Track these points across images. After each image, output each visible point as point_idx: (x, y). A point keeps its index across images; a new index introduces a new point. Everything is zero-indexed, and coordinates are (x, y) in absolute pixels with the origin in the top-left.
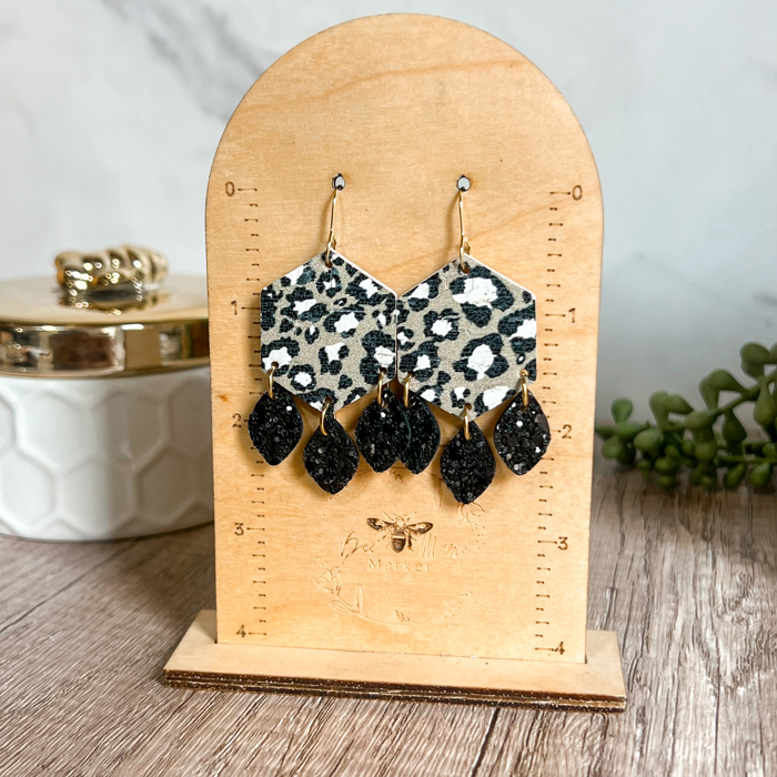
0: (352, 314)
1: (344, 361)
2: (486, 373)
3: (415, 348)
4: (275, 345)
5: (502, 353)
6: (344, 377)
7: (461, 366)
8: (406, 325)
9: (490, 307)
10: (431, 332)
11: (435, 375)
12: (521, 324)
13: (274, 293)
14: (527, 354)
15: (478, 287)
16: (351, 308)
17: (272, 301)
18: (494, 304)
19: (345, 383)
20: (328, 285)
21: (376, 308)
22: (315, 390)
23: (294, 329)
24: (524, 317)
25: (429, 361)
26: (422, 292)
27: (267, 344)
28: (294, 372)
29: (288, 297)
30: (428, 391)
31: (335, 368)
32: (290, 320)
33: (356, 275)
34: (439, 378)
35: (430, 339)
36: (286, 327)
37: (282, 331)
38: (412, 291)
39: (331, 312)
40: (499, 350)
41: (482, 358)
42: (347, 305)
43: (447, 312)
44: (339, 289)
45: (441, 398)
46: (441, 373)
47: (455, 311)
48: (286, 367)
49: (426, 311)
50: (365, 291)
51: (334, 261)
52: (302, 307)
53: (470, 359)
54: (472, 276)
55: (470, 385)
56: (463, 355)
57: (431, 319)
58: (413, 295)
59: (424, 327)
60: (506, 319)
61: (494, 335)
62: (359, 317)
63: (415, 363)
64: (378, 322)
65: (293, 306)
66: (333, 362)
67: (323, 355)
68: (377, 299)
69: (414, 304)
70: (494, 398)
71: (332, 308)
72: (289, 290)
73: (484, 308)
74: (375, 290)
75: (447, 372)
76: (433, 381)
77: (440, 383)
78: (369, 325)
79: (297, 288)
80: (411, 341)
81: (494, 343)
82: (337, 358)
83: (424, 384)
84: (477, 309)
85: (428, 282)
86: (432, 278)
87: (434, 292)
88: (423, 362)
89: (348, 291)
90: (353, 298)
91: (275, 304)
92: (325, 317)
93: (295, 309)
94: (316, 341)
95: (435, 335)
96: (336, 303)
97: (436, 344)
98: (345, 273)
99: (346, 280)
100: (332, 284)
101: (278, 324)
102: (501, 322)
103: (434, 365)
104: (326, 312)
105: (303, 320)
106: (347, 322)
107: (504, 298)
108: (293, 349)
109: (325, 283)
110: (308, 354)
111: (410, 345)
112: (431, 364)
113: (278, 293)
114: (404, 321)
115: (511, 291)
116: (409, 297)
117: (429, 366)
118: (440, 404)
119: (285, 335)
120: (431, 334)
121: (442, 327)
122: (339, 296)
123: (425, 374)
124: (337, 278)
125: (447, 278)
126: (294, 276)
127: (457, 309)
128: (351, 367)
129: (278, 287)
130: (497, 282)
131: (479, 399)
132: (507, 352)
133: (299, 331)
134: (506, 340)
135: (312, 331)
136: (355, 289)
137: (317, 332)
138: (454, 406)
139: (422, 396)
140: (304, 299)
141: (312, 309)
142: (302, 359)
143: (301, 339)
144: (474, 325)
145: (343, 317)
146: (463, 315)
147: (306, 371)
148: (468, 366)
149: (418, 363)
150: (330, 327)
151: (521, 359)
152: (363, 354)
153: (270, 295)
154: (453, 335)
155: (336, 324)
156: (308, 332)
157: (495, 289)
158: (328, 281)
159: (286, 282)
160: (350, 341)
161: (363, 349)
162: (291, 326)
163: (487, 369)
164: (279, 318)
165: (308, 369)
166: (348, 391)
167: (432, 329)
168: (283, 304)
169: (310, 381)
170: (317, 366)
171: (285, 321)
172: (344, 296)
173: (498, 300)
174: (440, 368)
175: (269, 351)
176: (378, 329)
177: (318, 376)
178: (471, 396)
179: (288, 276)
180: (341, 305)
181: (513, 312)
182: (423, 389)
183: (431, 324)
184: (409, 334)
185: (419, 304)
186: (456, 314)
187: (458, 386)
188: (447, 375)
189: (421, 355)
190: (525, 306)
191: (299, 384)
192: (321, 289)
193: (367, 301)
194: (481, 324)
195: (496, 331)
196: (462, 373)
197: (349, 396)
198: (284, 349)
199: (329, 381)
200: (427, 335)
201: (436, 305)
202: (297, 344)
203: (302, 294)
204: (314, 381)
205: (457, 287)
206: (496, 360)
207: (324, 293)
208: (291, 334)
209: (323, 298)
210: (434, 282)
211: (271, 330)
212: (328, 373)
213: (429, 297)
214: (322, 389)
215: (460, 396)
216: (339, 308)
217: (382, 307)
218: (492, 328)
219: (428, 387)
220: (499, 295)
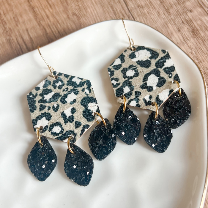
0: (73, 93)
1: (74, 115)
2: (157, 86)
3: (121, 85)
4: (39, 118)
5: (161, 76)
6: (76, 122)
7: (144, 86)
8: (114, 77)
9: (149, 59)
10: (126, 76)
11: (134, 94)
12: (165, 62)
13: (33, 95)
14: (172, 73)
15: (141, 54)
16: (71, 90)
17: (33, 98)
18: (151, 58)
19: (78, 125)
20: (58, 85)
21: (83, 87)
22: (64, 133)
23: (47, 108)
24: (165, 59)
25: (129, 89)
26: (118, 62)
27: (35, 118)
28: (51, 127)
29: (41, 95)
30: (132, 102)
31: (71, 119)
32: (44, 104)
33: (70, 77)
34: (136, 94)
35: (127, 79)
36: (42, 108)
37: (41, 110)
38: (113, 63)
39: (63, 95)
40: (159, 75)
41: (153, 80)
42: (69, 90)
43: (131, 67)
44: (63, 85)
45: (139, 103)
46: (136, 92)
47: (134, 65)
48: (47, 127)
49: (121, 69)
50: (76, 82)
51: (58, 75)
52: (48, 97)
53: (147, 82)
54: (137, 51)
55: (151, 93)
56: (143, 82)
57: (124, 71)
58: (114, 64)
59: (122, 75)
60: (158, 62)
61: (155, 69)
62: (76, 93)
63: (123, 91)
64: (86, 93)
65: (44, 98)
66: (69, 117)
67: (63, 115)
68: (82, 84)
69: (115, 67)
70: (164, 96)
71: (62, 93)
72: (40, 92)
73: (147, 61)
74: (80, 80)
75: (139, 91)
76: (133, 96)
77: (137, 97)
78: (81, 95)
79: (44, 90)
80: (118, 82)
81: (156, 72)
82: (70, 114)
83: (130, 99)
84: (144, 62)
85: (119, 57)
86: (121, 56)
87: (123, 60)
88: (127, 90)
89: (68, 84)
90: (71, 86)
91: (35, 99)
92: (60, 98)
93: (45, 99)
94: (58, 110)
95: (129, 77)
96: (64, 91)
97: (130, 80)
98: (64, 77)
99: (65, 80)
100: (60, 83)
101: (38, 107)
102: (156, 64)
103: (132, 89)
104: (60, 96)
105: (50, 102)
106: (71, 97)
107: (154, 54)
108: (48, 117)
109: (56, 84)
110: (56, 117)
111: (118, 84)
112: (130, 89)
113: (35, 94)
114: (113, 75)
115: (156, 51)
116: (113, 65)
117: (130, 91)
118: (139, 106)
119: (43, 112)
120: (127, 77)
121: (130, 73)
122: (64, 88)
123: (129, 95)
124: (61, 81)
125: (127, 54)
126: (41, 86)
127: (135, 64)
128: (79, 116)
129: (34, 92)
130: (149, 50)
131: (157, 99)
132: (163, 74)
133: (49, 108)
134: (161, 70)
135: (56, 106)
136: (70, 83)
137: (58, 106)
138: (146, 105)
139: (130, 105)
140: (48, 93)
141: (53, 97)
142: (53, 120)
143: (51, 111)
144: (144, 68)
145: (69, 95)
146: (138, 66)
147: (57, 125)
148: (147, 85)
149: (124, 91)
150: (64, 102)
151: (170, 75)
152: (83, 109)
153: (31, 96)
154: (136, 75)
155: (66, 100)
156: (53, 107)
157: (149, 52)
158: (57, 83)
159: (37, 89)
160: (74, 105)
161: (82, 107)
162: (45, 107)
163: (156, 84)
164: (38, 105)
165: (58, 124)
166: (80, 128)
167: (126, 75)
168: (39, 98)
169: (60, 129)
170: (62, 121)
171: (42, 105)
172: (67, 87)
173: (152, 56)
174: (135, 90)
175: (37, 121)
176: (86, 96)
177: (64, 126)
178: (153, 98)
179: (38, 86)
180: (66, 91)
181: (160, 58)
182: (130, 102)
183: (126, 73)
184: (117, 80)
185: (117, 67)
186: (135, 66)
187: (145, 95)
188: (139, 92)
189: (125, 87)
190: (164, 55)
191: (55, 133)
192: (55, 87)
193: (78, 86)
194: (147, 67)
195: (155, 68)
196: (146, 89)
197: (82, 131)
198: (44, 118)
199: (70, 127)
200: (125, 78)
201: (125, 65)
202: (50, 114)
203: (46, 91)
204: (62, 129)
205: (132, 56)
206: (159, 79)
207: (57, 88)
208: (46, 110)
209: (57, 90)
210: (122, 57)
211: (35, 111)
212: (69, 123)
213: (121, 63)
214: (68, 131)
215: (148, 100)
216: (65, 93)
217: (85, 86)
218: (153, 67)
219: (132, 100)
220: (152, 54)
